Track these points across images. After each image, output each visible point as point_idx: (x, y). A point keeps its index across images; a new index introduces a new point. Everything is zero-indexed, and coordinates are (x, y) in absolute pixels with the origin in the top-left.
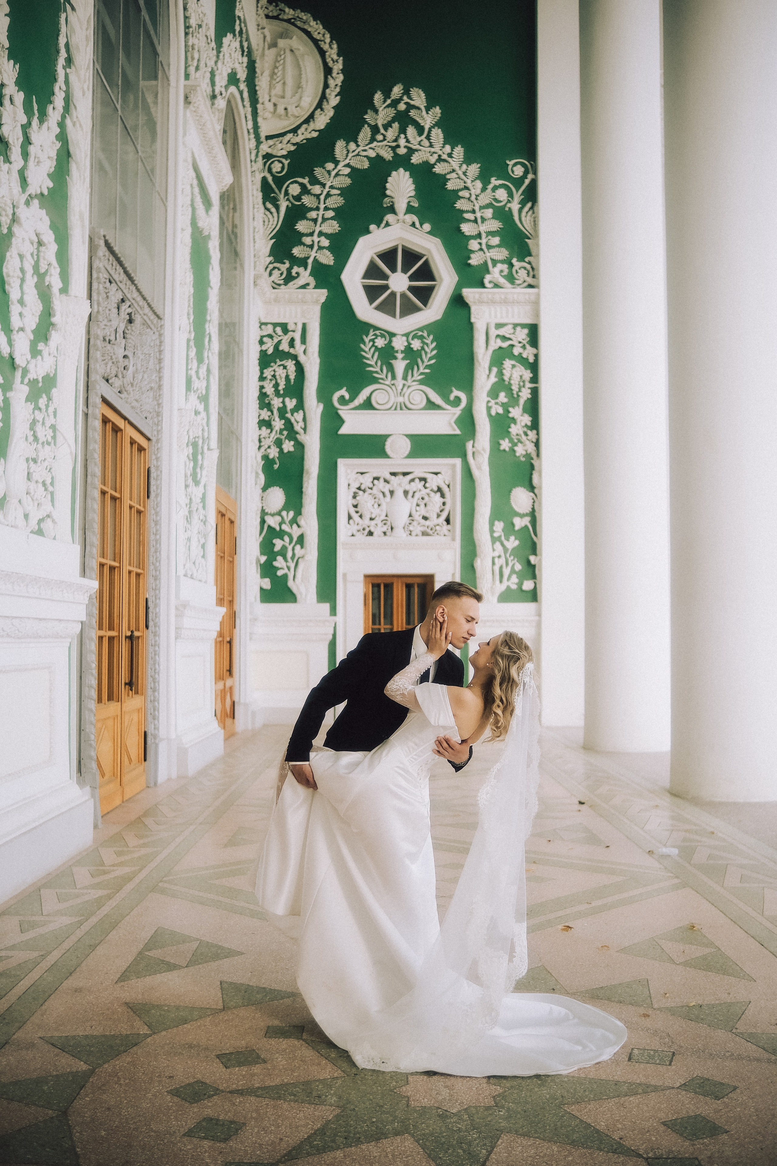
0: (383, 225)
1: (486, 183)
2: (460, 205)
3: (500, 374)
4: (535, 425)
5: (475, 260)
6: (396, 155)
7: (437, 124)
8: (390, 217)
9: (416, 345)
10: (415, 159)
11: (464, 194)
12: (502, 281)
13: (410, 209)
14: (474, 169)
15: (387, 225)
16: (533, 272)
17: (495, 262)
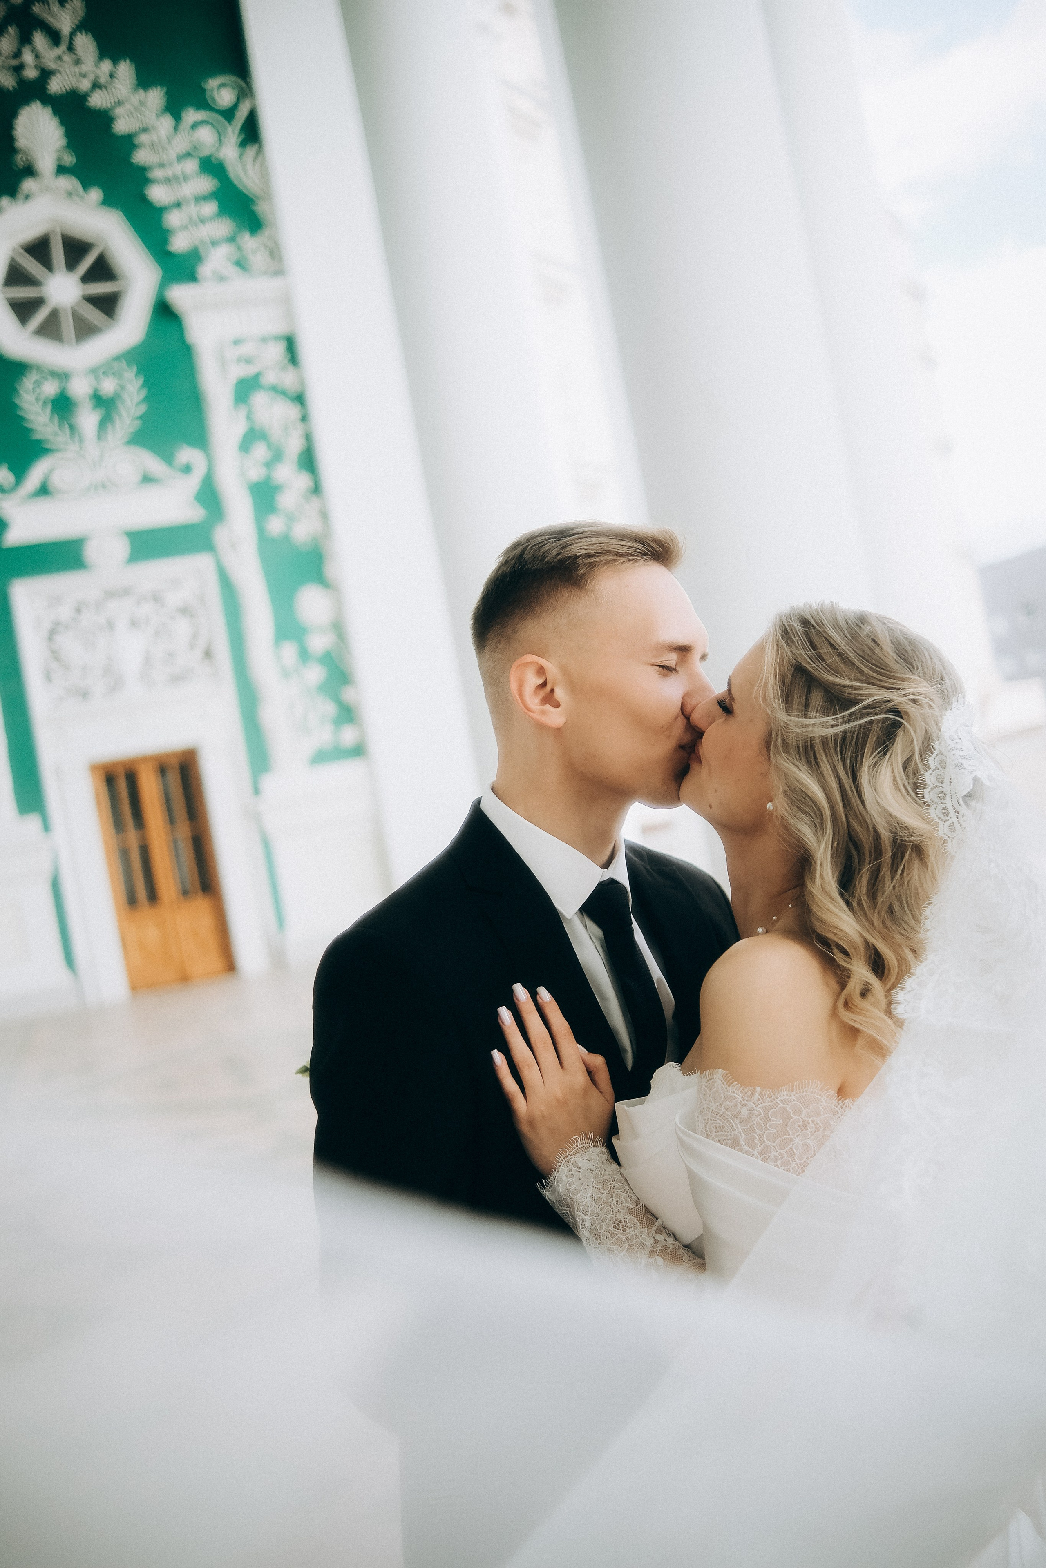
0: (20, 196)
1: (177, 118)
2: (141, 157)
3: (249, 418)
4: (317, 489)
5: (179, 243)
6: (22, 82)
7: (83, 26)
8: (28, 185)
9: (108, 386)
10: (56, 86)
11: (143, 138)
12: (231, 270)
13: (61, 170)
14: (155, 97)
15: (27, 197)
16: (275, 253)
17: (214, 243)
